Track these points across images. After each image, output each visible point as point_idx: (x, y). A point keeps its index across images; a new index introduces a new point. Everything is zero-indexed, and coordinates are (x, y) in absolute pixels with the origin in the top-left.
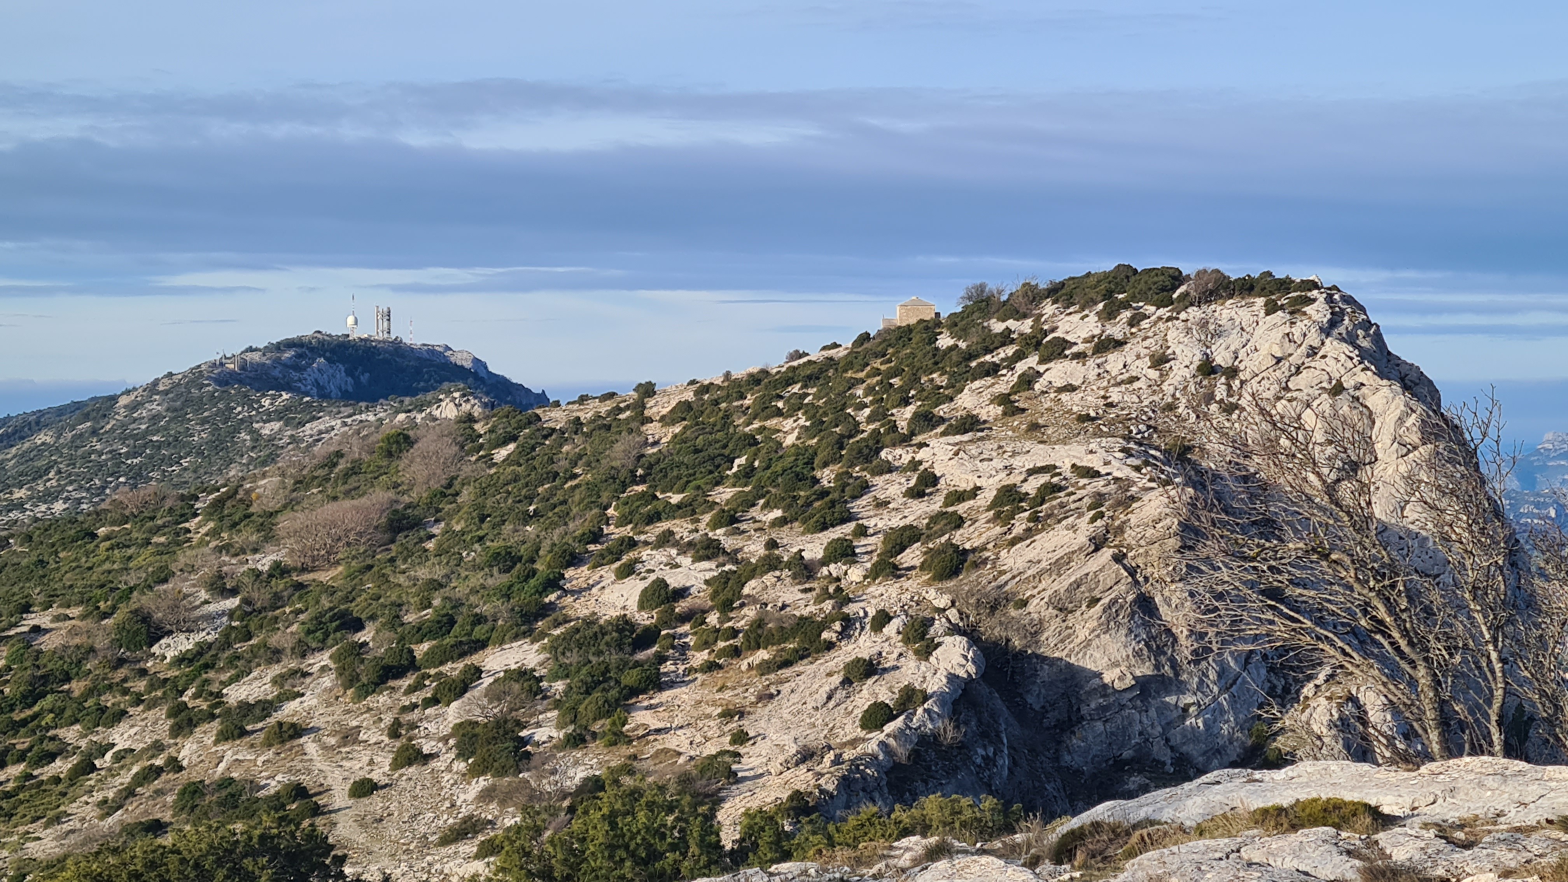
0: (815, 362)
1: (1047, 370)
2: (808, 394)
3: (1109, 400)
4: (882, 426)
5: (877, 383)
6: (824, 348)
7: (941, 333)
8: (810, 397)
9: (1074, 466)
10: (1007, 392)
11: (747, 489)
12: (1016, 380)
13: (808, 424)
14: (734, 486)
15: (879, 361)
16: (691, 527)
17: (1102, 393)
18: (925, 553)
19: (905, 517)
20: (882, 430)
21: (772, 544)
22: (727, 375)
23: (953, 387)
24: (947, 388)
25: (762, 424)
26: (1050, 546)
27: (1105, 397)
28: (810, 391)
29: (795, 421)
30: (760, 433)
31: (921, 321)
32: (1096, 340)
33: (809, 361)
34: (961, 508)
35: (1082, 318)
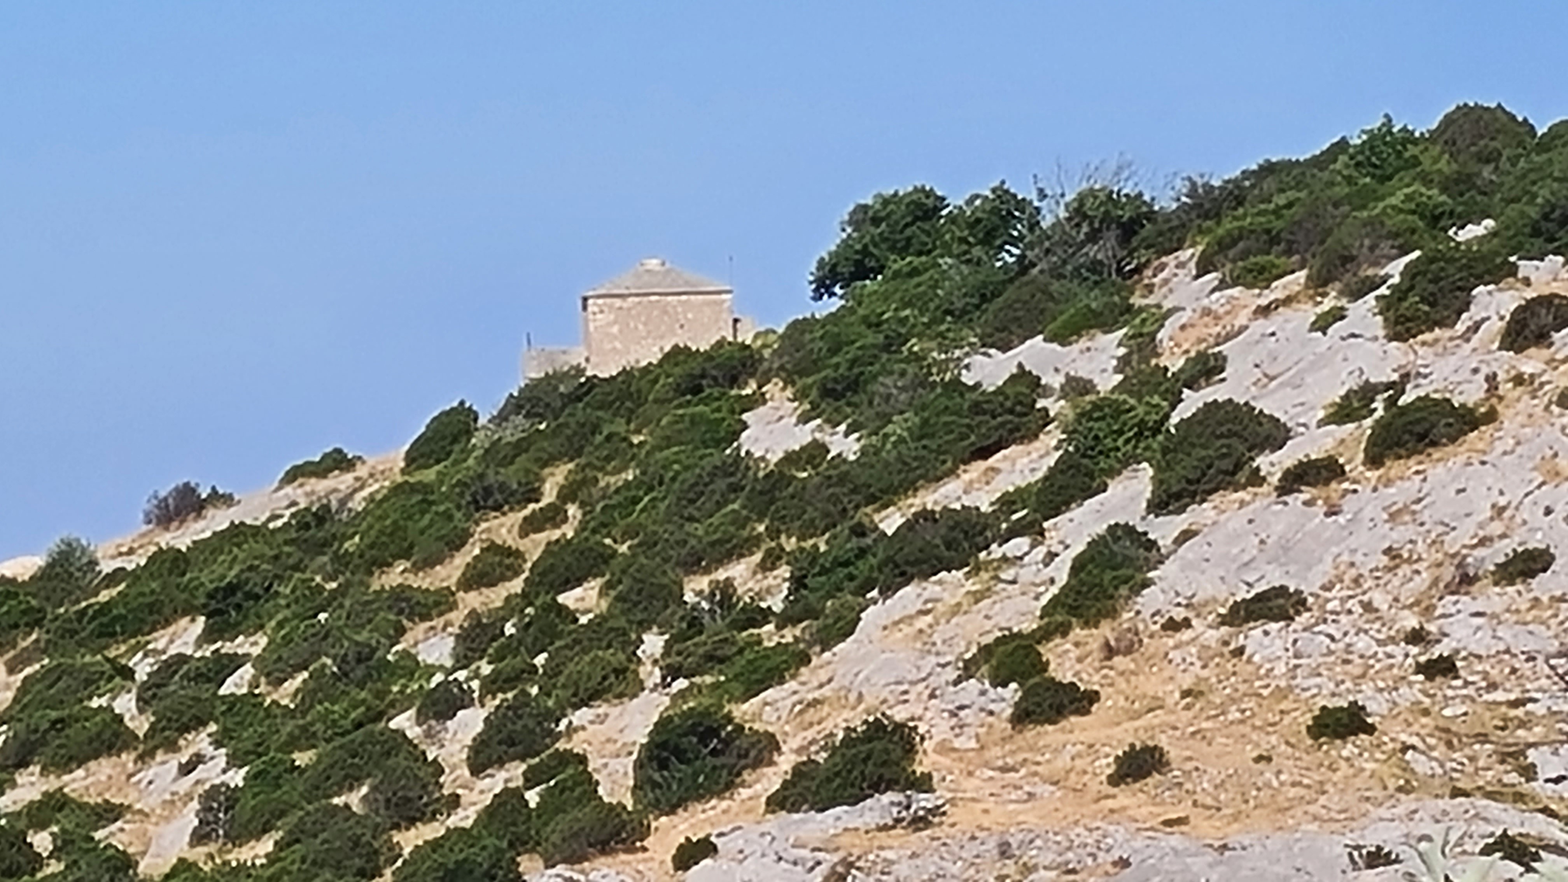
0: (257, 531)
1: (1186, 536)
2: (235, 662)
3: (1442, 649)
4: (531, 779)
5: (511, 607)
6: (294, 475)
7: (753, 401)
8: (247, 671)
10: (1029, 625)
12: (1063, 578)
13: (237, 778)
15: (516, 517)
17: (1411, 621)
20: (533, 797)
23: (812, 613)
24: (785, 620)
25: (52, 783)
27: (1416, 637)
28: (241, 645)
29: (186, 769)
30: (42, 826)
31: (679, 354)
32: (1379, 405)
33: (237, 532)
35: (1322, 324)
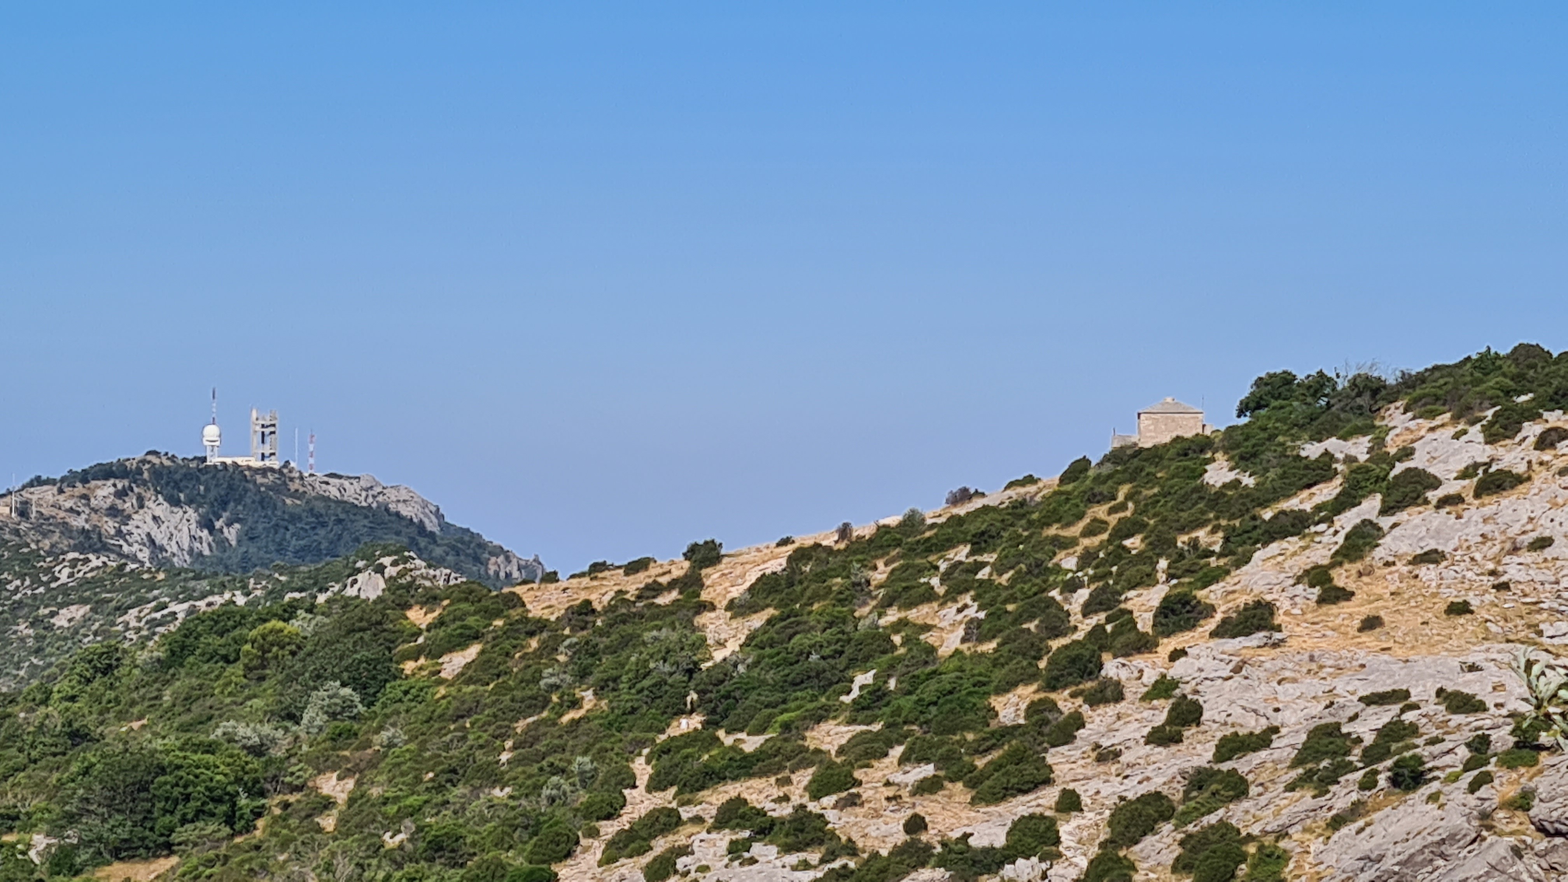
0: (994, 509)
1: (1396, 525)
2: (983, 565)
3: (1504, 579)
4: (1108, 620)
5: (1102, 545)
6: (1012, 484)
7: (1213, 460)
8: (988, 569)
9: (1440, 692)
10: (1326, 562)
11: (876, 727)
12: (1341, 542)
13: (982, 615)
14: (852, 721)
15: (1106, 507)
16: (777, 793)
17: (1491, 566)
18: (1182, 843)
19: (1148, 779)
20: (1109, 628)
21: (916, 825)
22: (844, 531)
23: (1232, 553)
24: (1220, 555)
25: (902, 614)
26: (1397, 830)
27: (1493, 573)
28: (985, 557)
29: (960, 611)
30: (897, 632)
31: (1178, 439)
32: (1480, 471)
33: (986, 509)
34: (1243, 765)
35: (1457, 436)
